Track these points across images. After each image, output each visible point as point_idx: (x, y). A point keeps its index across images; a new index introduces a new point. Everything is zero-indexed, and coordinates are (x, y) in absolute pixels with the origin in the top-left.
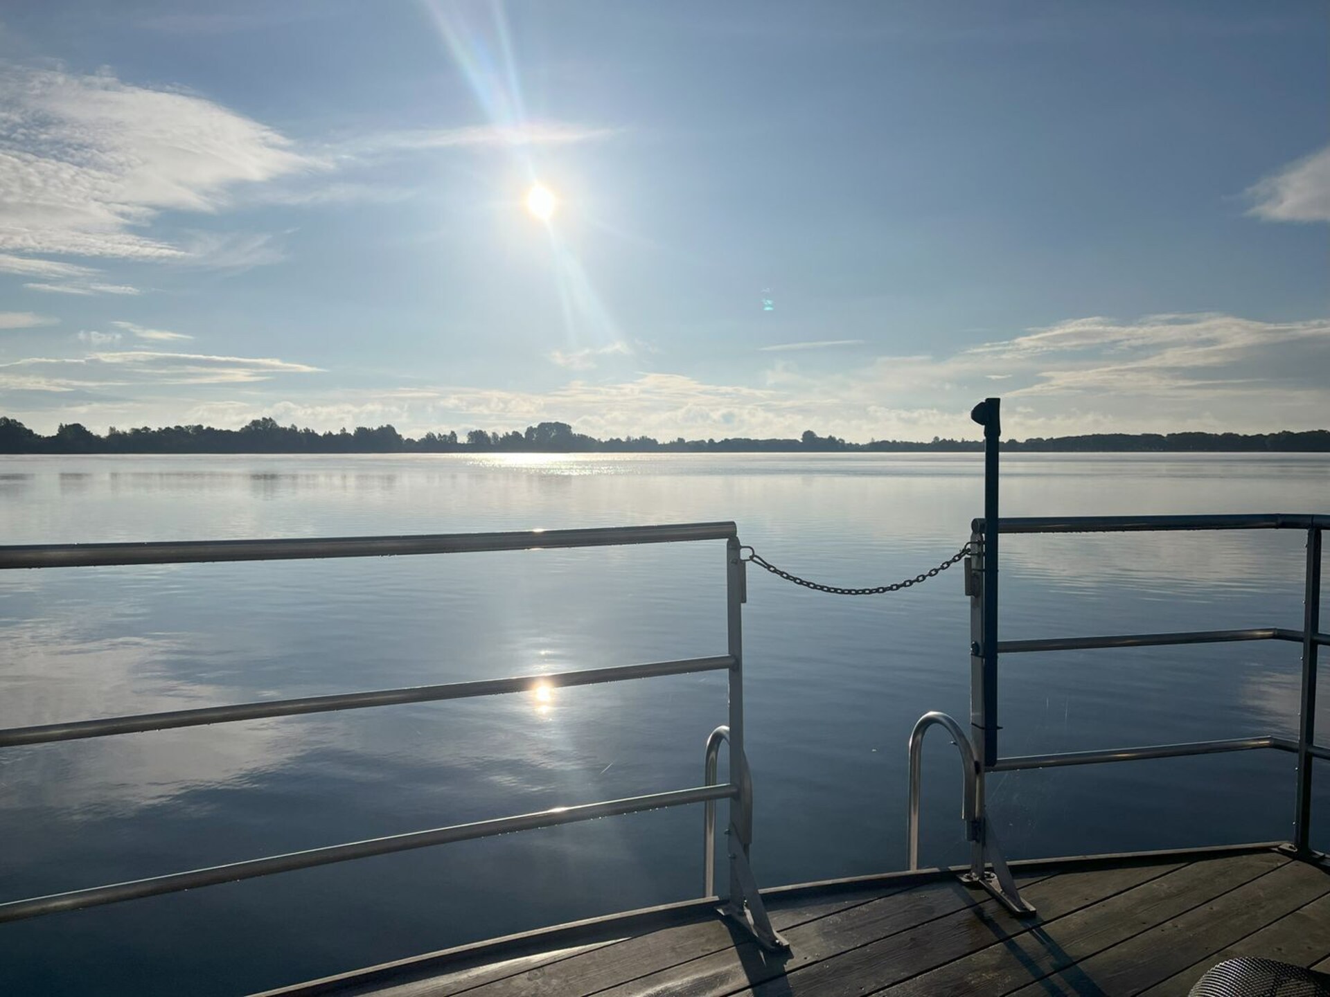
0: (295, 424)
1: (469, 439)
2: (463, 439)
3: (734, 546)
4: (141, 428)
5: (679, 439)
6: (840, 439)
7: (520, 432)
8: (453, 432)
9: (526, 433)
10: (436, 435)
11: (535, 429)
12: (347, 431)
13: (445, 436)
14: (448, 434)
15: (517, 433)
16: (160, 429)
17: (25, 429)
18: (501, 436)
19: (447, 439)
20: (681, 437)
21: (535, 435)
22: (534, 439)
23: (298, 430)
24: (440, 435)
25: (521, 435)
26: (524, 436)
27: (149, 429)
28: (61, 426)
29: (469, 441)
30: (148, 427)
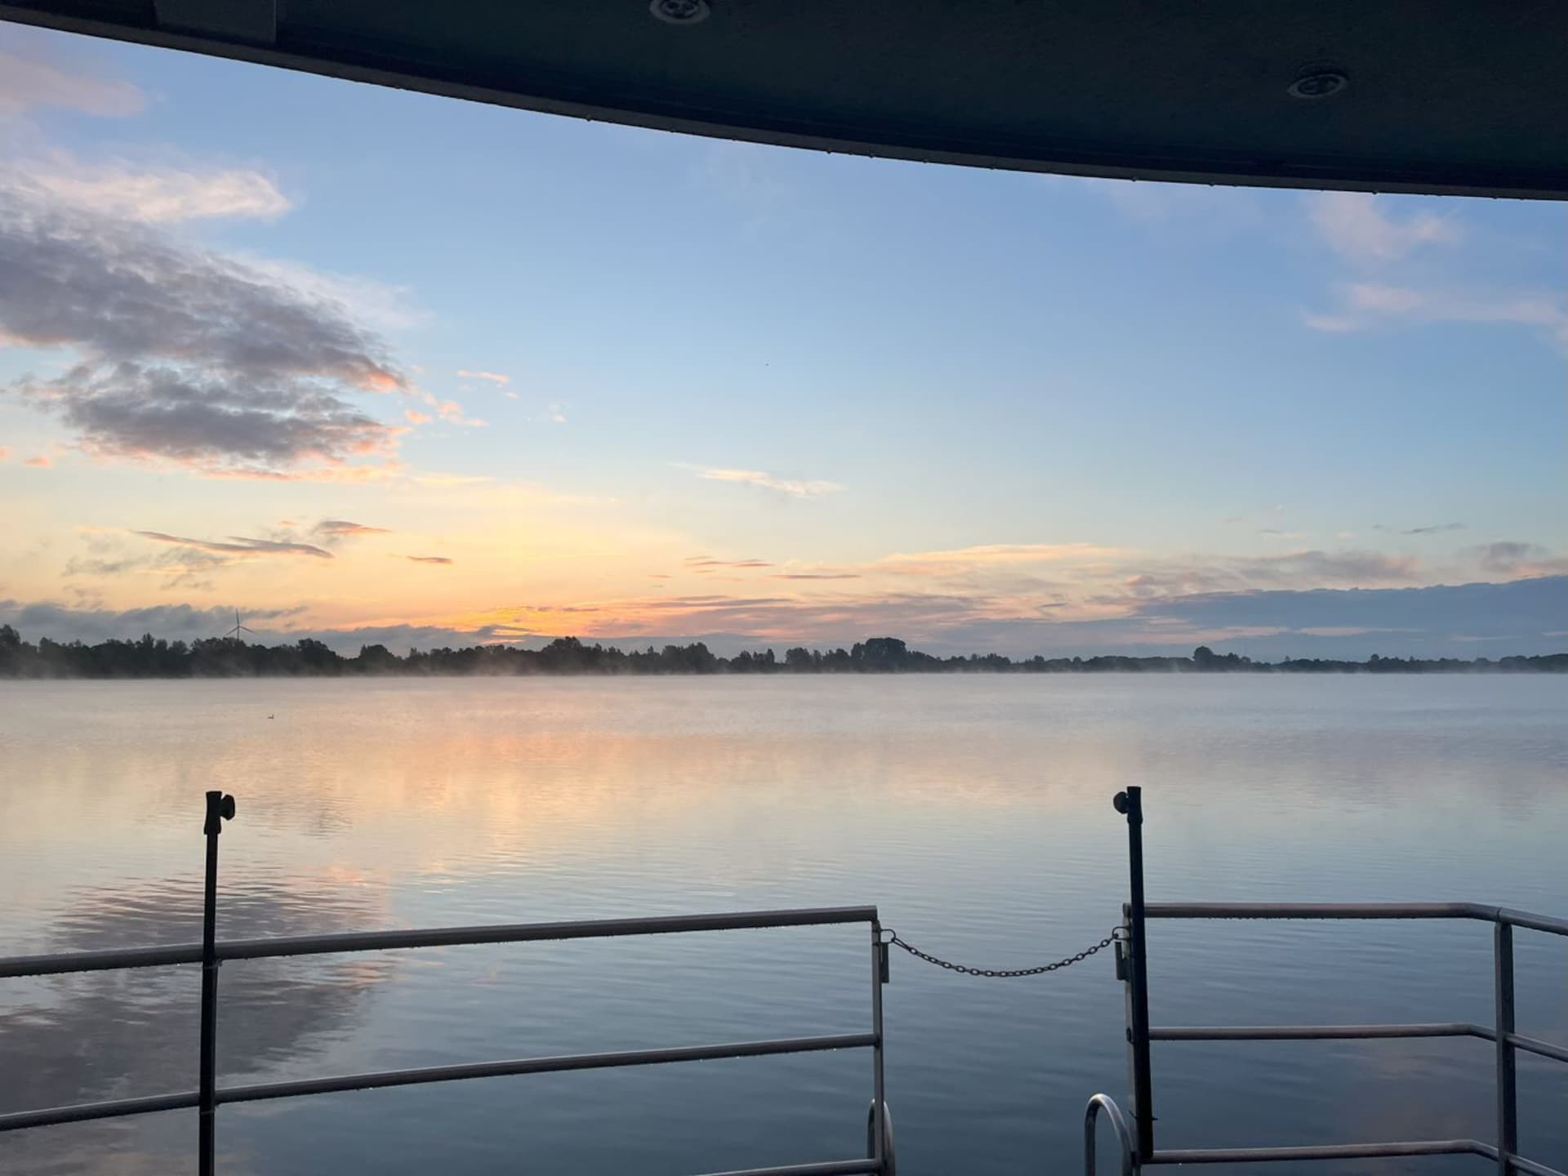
0: (600, 644)
1: (788, 658)
2: (780, 657)
3: (877, 930)
4: (441, 648)
5: (1036, 657)
6: (1244, 658)
7: (846, 650)
8: (770, 651)
9: (853, 651)
10: (752, 654)
11: (863, 645)
12: (655, 651)
13: (761, 655)
14: (765, 652)
15: (842, 651)
16: (461, 649)
17: (328, 651)
18: (823, 654)
19: (764, 659)
20: (1039, 655)
21: (863, 653)
22: (862, 658)
23: (603, 649)
24: (755, 653)
25: (846, 653)
26: (850, 654)
27: (450, 650)
28: (364, 648)
29: (787, 661)
30: (449, 647)
